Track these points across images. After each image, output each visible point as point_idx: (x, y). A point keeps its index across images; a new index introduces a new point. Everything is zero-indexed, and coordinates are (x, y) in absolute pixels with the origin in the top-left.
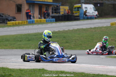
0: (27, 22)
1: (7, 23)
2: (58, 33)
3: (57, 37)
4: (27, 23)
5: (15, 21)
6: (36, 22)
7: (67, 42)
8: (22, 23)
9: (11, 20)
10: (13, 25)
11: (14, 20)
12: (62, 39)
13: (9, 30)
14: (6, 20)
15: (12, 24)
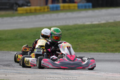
0: (48, 8)
1: (16, 10)
2: (102, 27)
3: (101, 32)
4: (49, 10)
5: (30, 6)
6: (62, 8)
7: (117, 41)
8: (40, 10)
9: (22, 5)
10: (27, 13)
11: (27, 6)
12: (110, 36)
13: (21, 20)
14: (15, 5)
15: (25, 12)
